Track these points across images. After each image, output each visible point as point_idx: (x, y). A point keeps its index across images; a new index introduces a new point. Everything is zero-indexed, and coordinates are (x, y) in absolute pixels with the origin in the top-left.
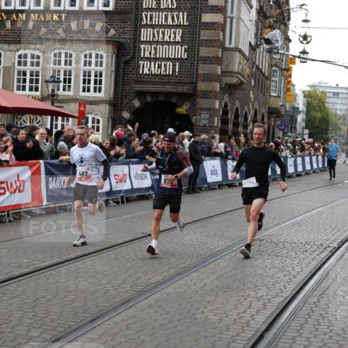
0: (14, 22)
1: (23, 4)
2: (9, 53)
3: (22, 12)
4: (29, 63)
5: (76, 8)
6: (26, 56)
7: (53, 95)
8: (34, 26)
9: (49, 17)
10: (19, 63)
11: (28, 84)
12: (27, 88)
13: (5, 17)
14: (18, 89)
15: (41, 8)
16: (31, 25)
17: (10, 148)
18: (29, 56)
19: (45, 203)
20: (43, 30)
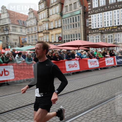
0: (107, 29)
1: (108, 26)
2: (106, 36)
3: (108, 27)
4: (110, 37)
5: (119, 25)
6: (109, 36)
7: (116, 43)
8: (111, 30)
9: (113, 27)
10: (108, 37)
11: (110, 41)
12: (110, 42)
13: (105, 29)
14: (109, 42)
15: (112, 26)
16: (110, 30)
17: (109, 54)
18: (110, 36)
19: (117, 64)
20: (113, 30)
